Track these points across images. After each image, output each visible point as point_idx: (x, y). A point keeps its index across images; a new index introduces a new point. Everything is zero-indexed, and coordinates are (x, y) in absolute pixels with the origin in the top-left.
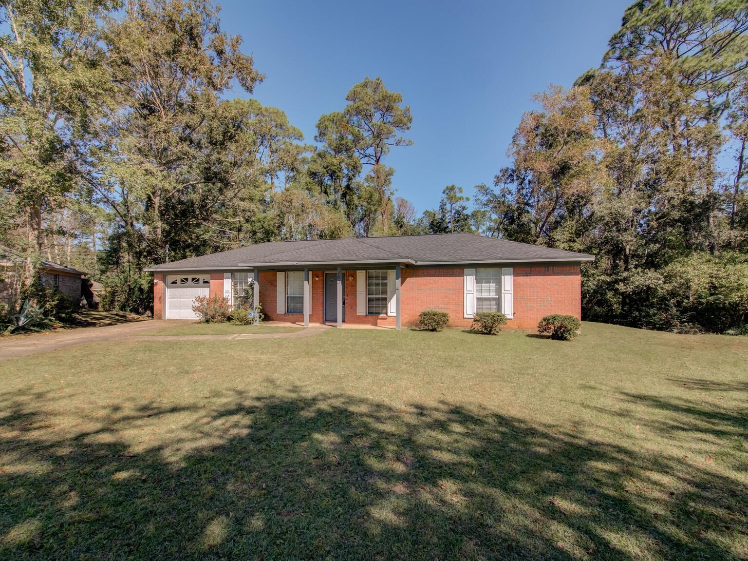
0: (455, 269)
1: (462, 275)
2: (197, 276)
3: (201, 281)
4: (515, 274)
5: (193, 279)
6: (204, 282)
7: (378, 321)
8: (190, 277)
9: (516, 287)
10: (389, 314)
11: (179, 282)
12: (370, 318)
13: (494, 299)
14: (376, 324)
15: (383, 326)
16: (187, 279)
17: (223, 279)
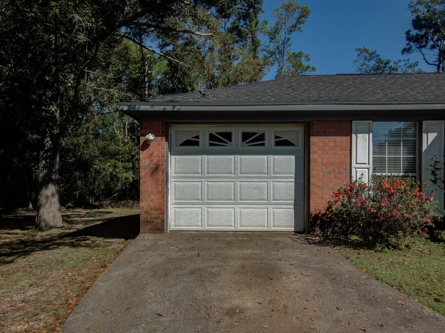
2: (258, 128)
3: (270, 141)
6: (277, 144)
8: (237, 130)
11: (204, 141)
16: (228, 136)
17: (349, 133)
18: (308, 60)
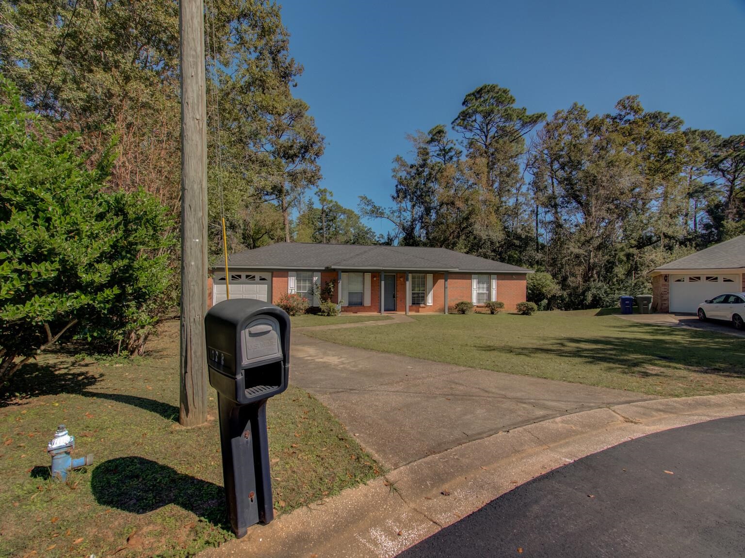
0: (466, 275)
1: (470, 279)
2: (252, 274)
3: (257, 278)
4: (498, 279)
5: (247, 276)
6: (261, 279)
7: (420, 309)
8: (243, 274)
9: (498, 286)
10: (428, 304)
11: (229, 278)
12: (414, 307)
13: (486, 293)
14: (418, 311)
15: (423, 313)
16: (240, 276)
17: (287, 277)
18: (332, 196)
